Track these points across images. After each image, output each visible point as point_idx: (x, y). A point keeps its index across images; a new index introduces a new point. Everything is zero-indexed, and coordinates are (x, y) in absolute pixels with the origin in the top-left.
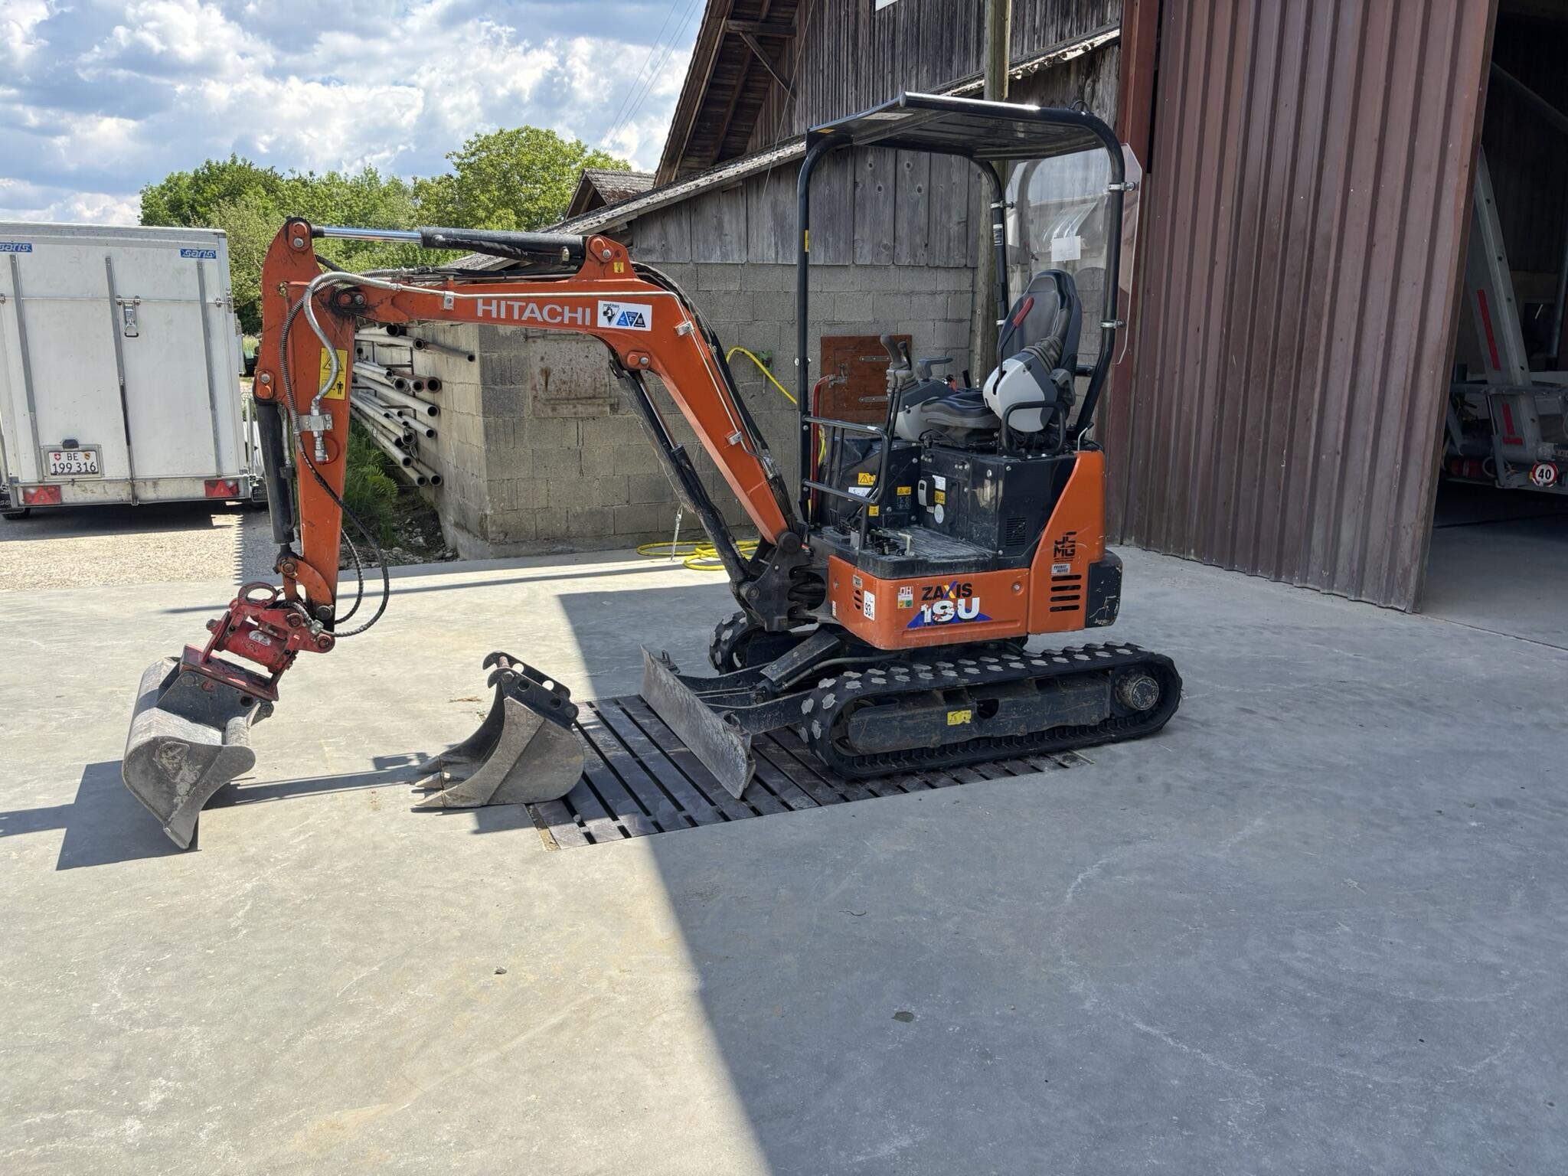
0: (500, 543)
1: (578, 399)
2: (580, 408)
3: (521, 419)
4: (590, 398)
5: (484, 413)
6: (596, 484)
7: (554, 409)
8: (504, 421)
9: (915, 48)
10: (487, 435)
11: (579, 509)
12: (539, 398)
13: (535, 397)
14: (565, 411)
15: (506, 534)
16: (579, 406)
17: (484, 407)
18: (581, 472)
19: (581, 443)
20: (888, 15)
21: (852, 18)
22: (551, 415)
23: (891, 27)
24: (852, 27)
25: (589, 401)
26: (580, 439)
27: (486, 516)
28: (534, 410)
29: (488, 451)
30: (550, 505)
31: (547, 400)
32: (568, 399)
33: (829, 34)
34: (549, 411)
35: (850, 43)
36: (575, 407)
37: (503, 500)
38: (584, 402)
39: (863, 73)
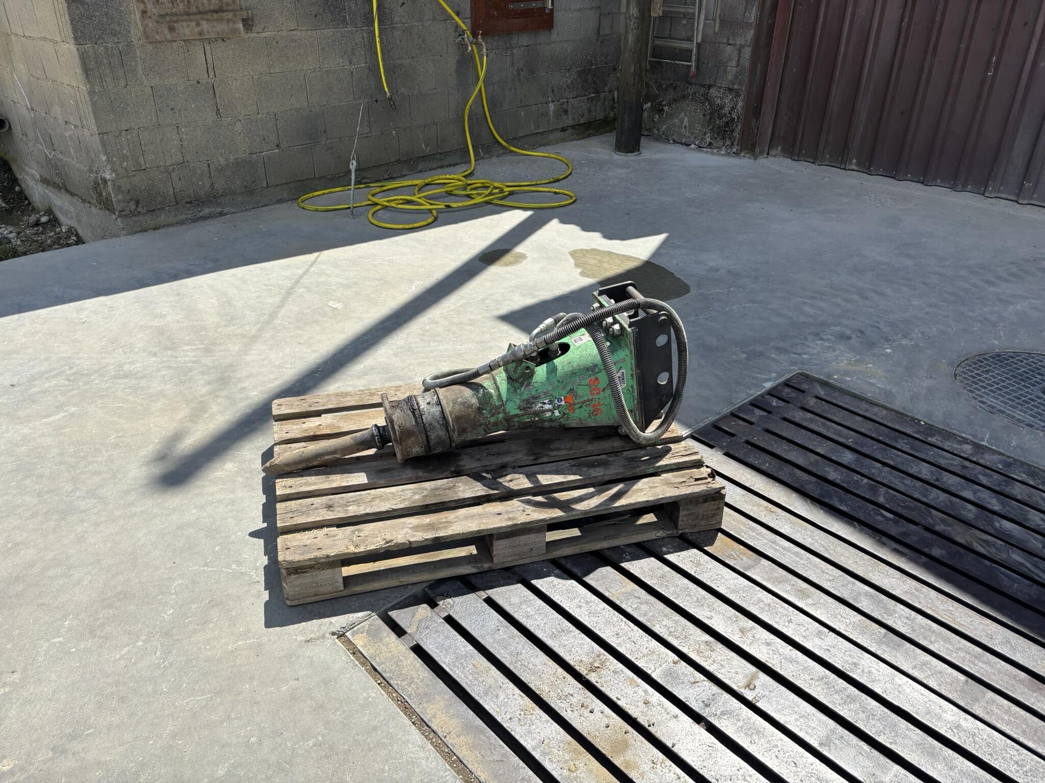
0: (133, 214)
1: (200, 13)
2: (205, 26)
3: (130, 45)
4: (216, 12)
5: (75, 39)
6: (239, 127)
7: (171, 29)
8: (106, 49)
10: (86, 71)
11: (222, 160)
12: (149, 14)
13: (144, 12)
14: (187, 31)
15: (137, 203)
16: (204, 23)
17: (75, 30)
18: (218, 112)
19: (211, 75)
22: (169, 37)
25: (215, 16)
26: (210, 69)
27: (105, 181)
28: (145, 32)
29: (92, 93)
30: (188, 158)
31: (162, 16)
32: (188, 14)
34: (166, 31)
36: (198, 25)
37: (125, 158)
38: (209, 16)
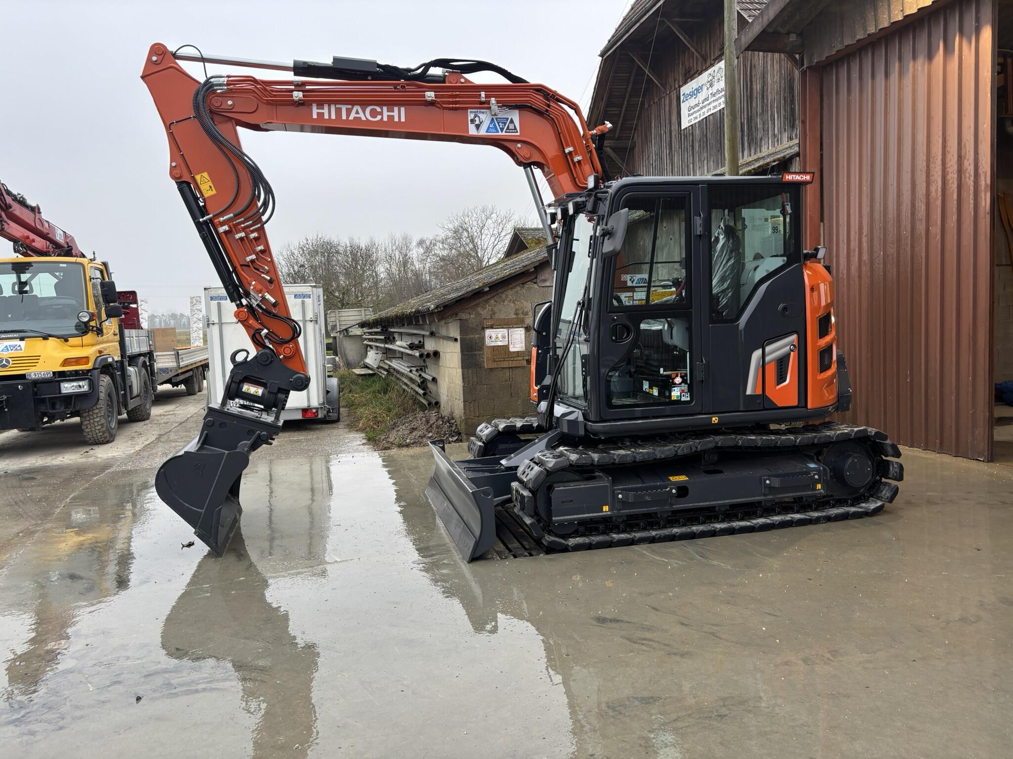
1: (509, 358)
2: (511, 362)
4: (516, 357)
5: (462, 367)
6: (519, 402)
8: (472, 371)
9: (706, 148)
10: (464, 379)
13: (488, 358)
17: (462, 364)
18: (511, 395)
19: (511, 381)
20: (689, 131)
21: (668, 134)
22: (496, 366)
23: (691, 138)
24: (668, 139)
25: (515, 359)
26: (511, 379)
27: (463, 420)
28: (487, 364)
29: (464, 387)
31: (494, 359)
32: (504, 358)
33: (655, 143)
35: (668, 148)
36: (508, 362)
37: (471, 411)
38: (512, 359)
39: (676, 165)
